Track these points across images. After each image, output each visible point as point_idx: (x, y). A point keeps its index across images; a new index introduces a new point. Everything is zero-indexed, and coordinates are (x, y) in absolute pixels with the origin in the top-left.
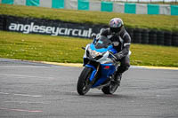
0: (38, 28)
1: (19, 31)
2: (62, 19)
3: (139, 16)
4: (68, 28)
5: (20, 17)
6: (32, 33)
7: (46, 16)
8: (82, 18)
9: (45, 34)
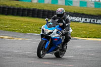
4: (89, 18)
7: (76, 11)
8: (97, 13)
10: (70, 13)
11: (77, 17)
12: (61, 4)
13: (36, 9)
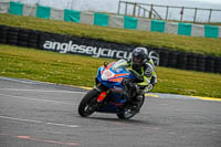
0: (78, 47)
1: (55, 50)
2: (105, 38)
3: (195, 38)
5: (58, 35)
6: (70, 53)
7: (87, 33)
8: (129, 38)
9: (85, 54)
10: (74, 36)
11: (87, 45)
12: (57, 18)
13: (4, 26)
